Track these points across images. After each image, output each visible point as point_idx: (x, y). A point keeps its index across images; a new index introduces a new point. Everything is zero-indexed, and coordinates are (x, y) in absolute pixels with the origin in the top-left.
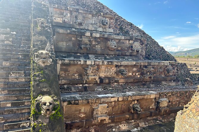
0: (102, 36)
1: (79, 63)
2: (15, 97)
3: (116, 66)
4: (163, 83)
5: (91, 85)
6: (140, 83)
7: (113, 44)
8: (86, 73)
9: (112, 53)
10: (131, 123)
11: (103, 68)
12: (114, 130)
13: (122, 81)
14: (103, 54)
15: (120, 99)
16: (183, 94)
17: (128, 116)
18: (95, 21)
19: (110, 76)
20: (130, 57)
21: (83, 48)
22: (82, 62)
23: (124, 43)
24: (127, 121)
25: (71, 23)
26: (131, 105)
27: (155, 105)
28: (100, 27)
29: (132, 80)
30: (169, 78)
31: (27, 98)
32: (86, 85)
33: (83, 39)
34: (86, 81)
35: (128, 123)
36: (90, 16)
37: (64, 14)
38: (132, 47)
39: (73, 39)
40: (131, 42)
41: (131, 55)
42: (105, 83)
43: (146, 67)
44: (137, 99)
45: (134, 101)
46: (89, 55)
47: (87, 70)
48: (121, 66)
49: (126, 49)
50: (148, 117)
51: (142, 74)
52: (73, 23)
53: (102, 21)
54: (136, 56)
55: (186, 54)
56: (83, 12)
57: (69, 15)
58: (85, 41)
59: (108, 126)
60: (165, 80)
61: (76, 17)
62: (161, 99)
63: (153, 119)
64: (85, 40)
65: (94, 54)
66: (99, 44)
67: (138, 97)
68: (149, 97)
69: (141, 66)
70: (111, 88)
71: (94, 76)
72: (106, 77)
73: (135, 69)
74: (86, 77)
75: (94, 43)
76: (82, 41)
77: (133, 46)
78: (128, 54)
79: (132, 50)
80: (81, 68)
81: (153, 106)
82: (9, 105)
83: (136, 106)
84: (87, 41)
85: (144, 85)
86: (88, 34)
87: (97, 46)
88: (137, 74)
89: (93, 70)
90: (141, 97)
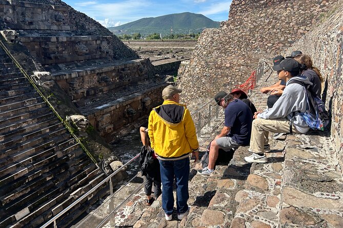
0: (69, 40)
1: (65, 77)
2: (47, 122)
3: (98, 74)
4: (139, 83)
5: (79, 100)
6: (121, 88)
7: (83, 48)
8: (72, 87)
9: (82, 58)
10: (128, 126)
11: (87, 78)
12: (117, 136)
13: (105, 89)
14: (73, 61)
15: (118, 107)
16: (158, 90)
17: (124, 121)
18: (45, 16)
19: (93, 86)
20: (100, 60)
21: (52, 57)
22: (67, 76)
23: (91, 44)
24: (125, 125)
25: (16, 22)
26: (126, 110)
27: (141, 106)
28: (52, 23)
29: (114, 86)
30: (142, 78)
31: (56, 121)
32: (74, 101)
33: (50, 46)
34: (74, 96)
35: (126, 127)
36: (39, 10)
37: (5, 11)
38: (100, 48)
39: (36, 47)
40: (98, 42)
41: (100, 58)
42: (91, 95)
43: (123, 70)
44: (129, 103)
45: (127, 105)
46: (59, 65)
47: (73, 84)
48: (102, 73)
49: (94, 51)
50: (138, 118)
51: (121, 78)
52: (18, 22)
53: (56, 16)
54: (106, 58)
55: (120, 31)
56: (30, 6)
57: (11, 11)
58: (52, 49)
59: (111, 134)
60: (140, 80)
61: (23, 14)
62: (145, 99)
63: (143, 119)
64: (52, 47)
65: (63, 63)
66: (66, 49)
67: (130, 101)
68: (137, 99)
69: (118, 70)
70: (98, 99)
71: (81, 89)
72: (90, 88)
73: (114, 74)
74: (73, 92)
75: (60, 49)
76: (48, 49)
77: (102, 46)
78: (97, 57)
79: (101, 51)
80: (65, 83)
81: (140, 107)
82: (48, 131)
83: (130, 109)
84: (54, 48)
85: (125, 89)
86: (54, 39)
87: (64, 52)
88: (116, 79)
89: (79, 83)
90: (132, 100)
